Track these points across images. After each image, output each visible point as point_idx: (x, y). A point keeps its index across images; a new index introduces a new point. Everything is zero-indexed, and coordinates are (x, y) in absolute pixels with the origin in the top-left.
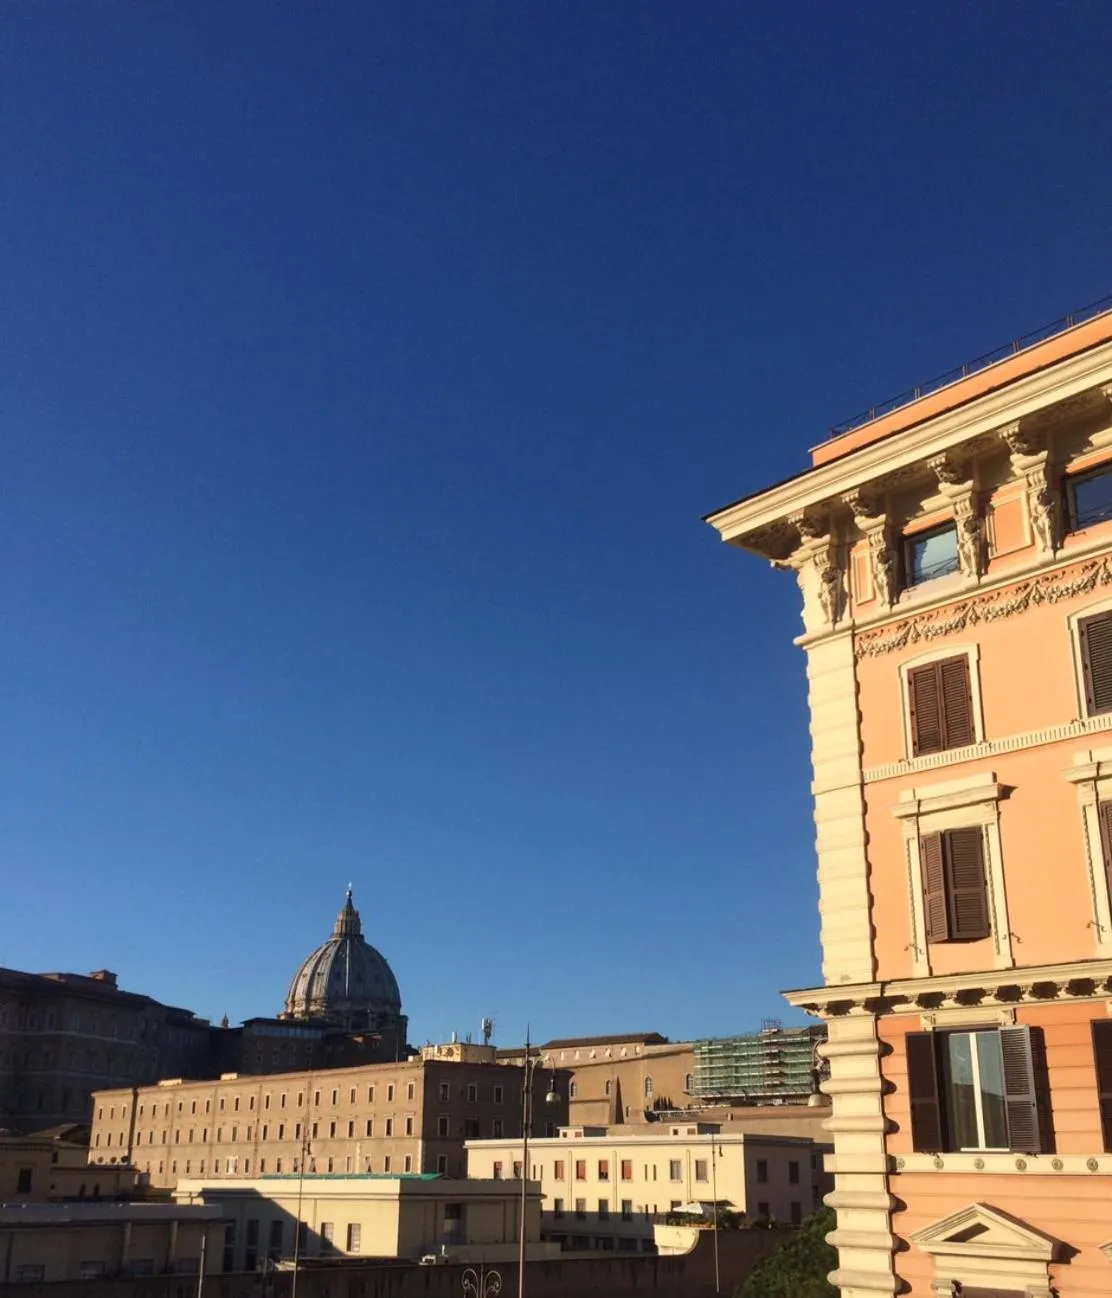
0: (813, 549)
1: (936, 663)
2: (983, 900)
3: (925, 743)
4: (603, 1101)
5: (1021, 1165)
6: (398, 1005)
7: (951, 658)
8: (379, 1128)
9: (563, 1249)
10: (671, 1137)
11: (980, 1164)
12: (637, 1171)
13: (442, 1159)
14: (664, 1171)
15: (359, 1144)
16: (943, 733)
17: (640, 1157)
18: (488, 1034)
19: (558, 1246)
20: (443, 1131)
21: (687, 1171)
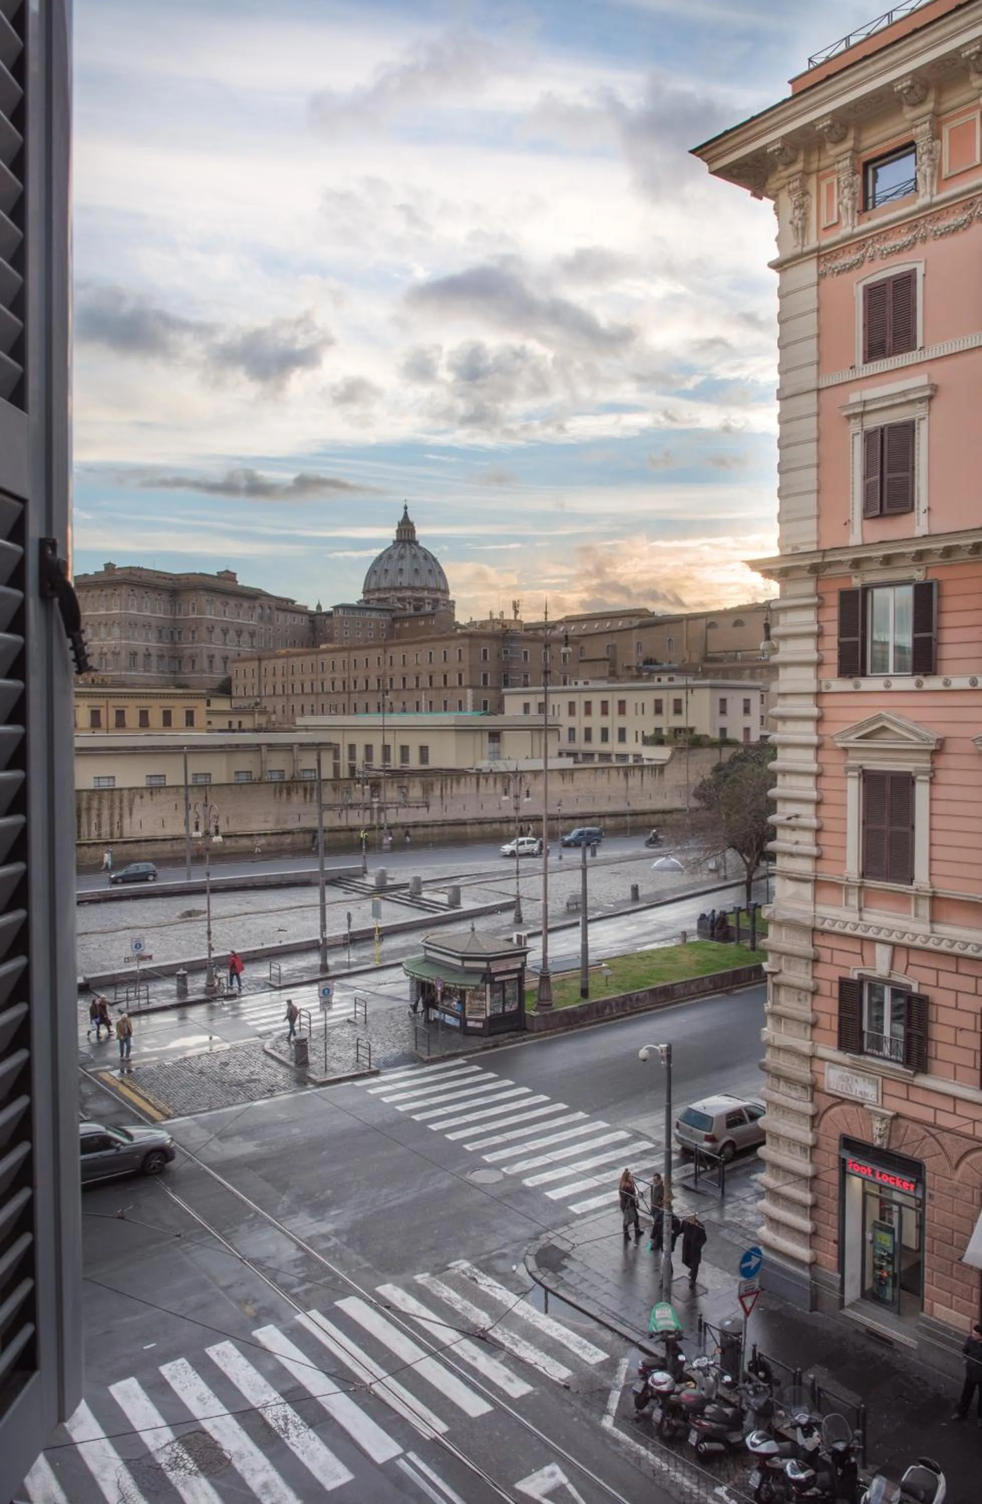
0: (788, 177)
1: (888, 279)
2: (910, 482)
3: (874, 351)
4: (604, 659)
5: (919, 684)
6: (446, 591)
7: (903, 273)
8: (438, 681)
9: (575, 762)
10: (655, 683)
11: (887, 685)
12: (630, 708)
13: (485, 703)
14: (650, 708)
15: (423, 693)
16: (889, 340)
17: (631, 699)
18: (516, 612)
19: (571, 760)
20: (485, 682)
21: (668, 708)
